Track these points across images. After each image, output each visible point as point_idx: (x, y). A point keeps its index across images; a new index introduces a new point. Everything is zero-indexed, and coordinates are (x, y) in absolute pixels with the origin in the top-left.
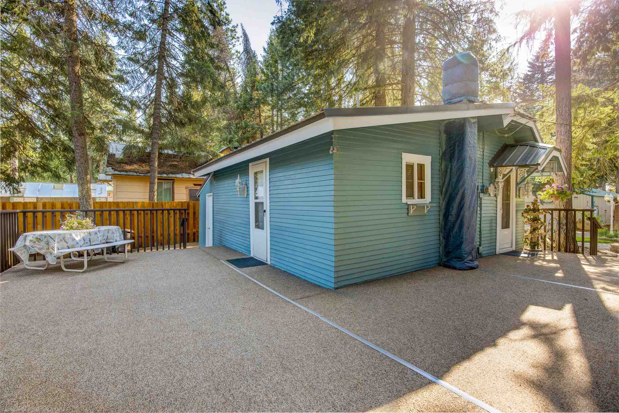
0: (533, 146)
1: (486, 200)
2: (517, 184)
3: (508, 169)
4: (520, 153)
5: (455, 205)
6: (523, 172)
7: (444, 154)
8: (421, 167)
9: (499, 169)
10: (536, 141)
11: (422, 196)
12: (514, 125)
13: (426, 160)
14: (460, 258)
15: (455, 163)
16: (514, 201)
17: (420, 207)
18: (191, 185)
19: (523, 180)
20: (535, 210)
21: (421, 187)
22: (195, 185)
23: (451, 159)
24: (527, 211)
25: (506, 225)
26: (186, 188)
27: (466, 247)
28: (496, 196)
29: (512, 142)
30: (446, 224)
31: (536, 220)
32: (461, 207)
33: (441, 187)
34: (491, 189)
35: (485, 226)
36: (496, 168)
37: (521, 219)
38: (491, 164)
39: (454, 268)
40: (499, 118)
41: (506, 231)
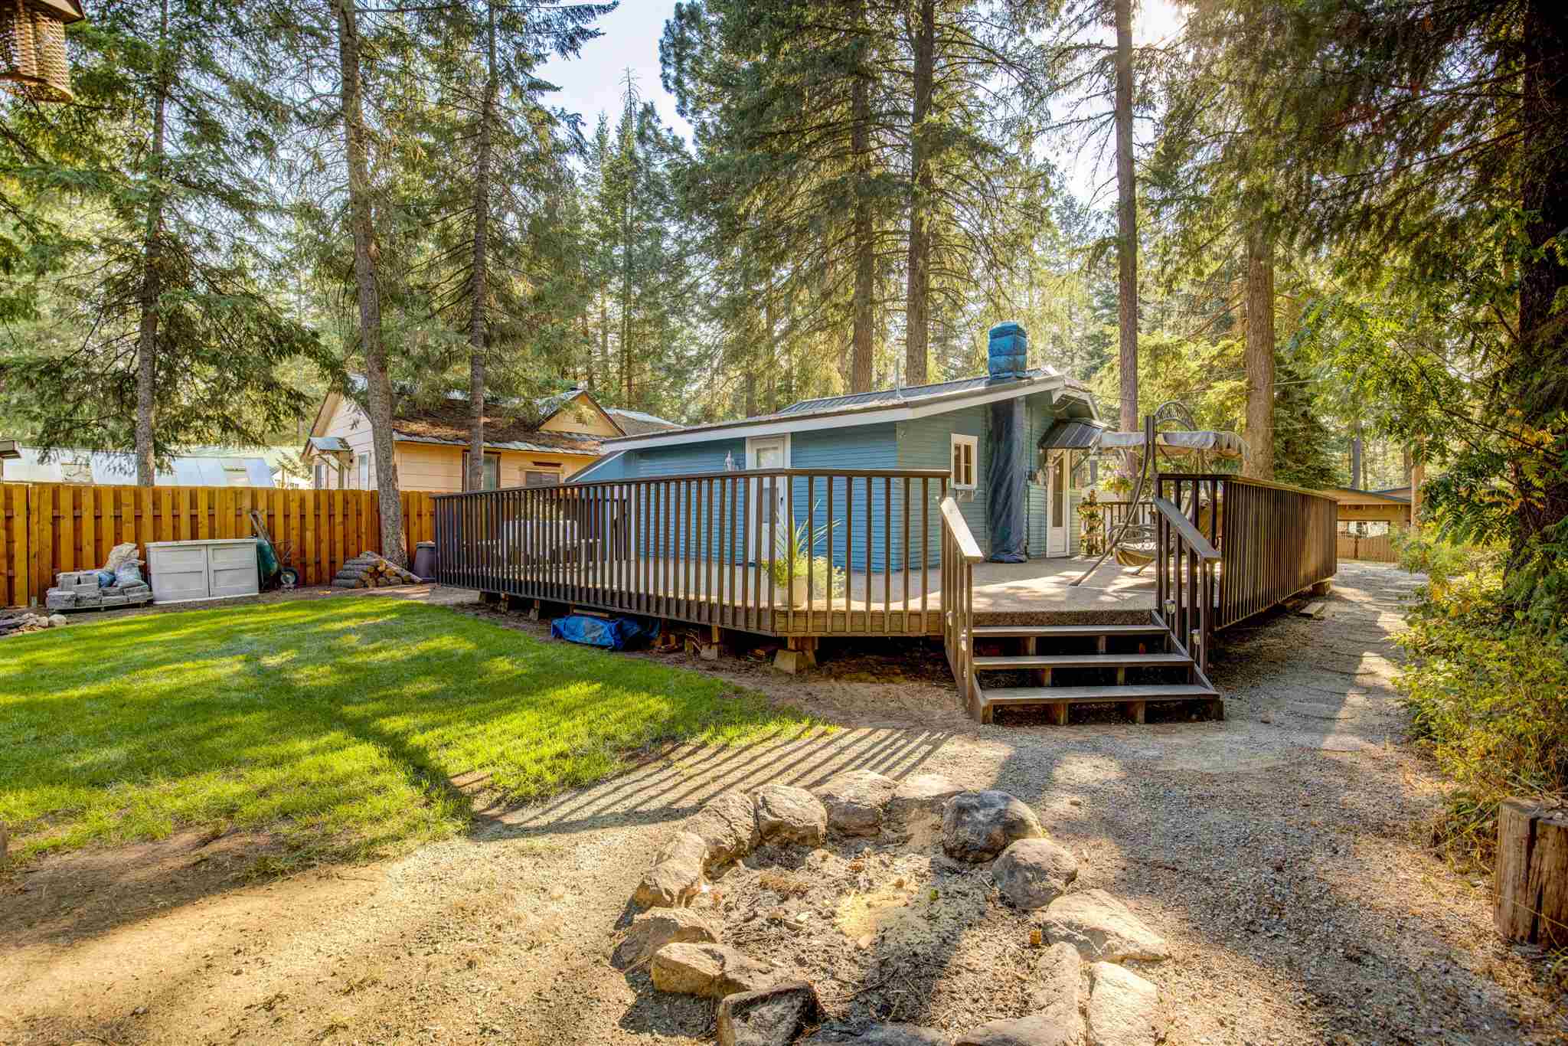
0: (1088, 425)
1: (1034, 489)
2: (1072, 470)
3: (1060, 451)
4: (1073, 431)
5: (1003, 491)
6: (1078, 454)
7: (990, 433)
8: (967, 448)
9: (1050, 451)
10: (1092, 417)
11: (968, 481)
12: (1065, 400)
13: (972, 441)
14: (1008, 551)
15: (1002, 446)
16: (1067, 492)
17: (968, 493)
18: (529, 465)
19: (1079, 463)
20: (1092, 504)
21: (968, 470)
22: (536, 464)
23: (999, 439)
24: (1085, 504)
25: (1058, 522)
26: (521, 469)
27: (1014, 539)
28: (1045, 484)
29: (1066, 417)
30: (992, 513)
31: (1092, 516)
32: (1008, 495)
33: (987, 472)
34: (1040, 476)
35: (1034, 523)
36: (1046, 449)
37: (1077, 516)
38: (1040, 445)
39: (1002, 562)
40: (1049, 393)
41: (1058, 530)
